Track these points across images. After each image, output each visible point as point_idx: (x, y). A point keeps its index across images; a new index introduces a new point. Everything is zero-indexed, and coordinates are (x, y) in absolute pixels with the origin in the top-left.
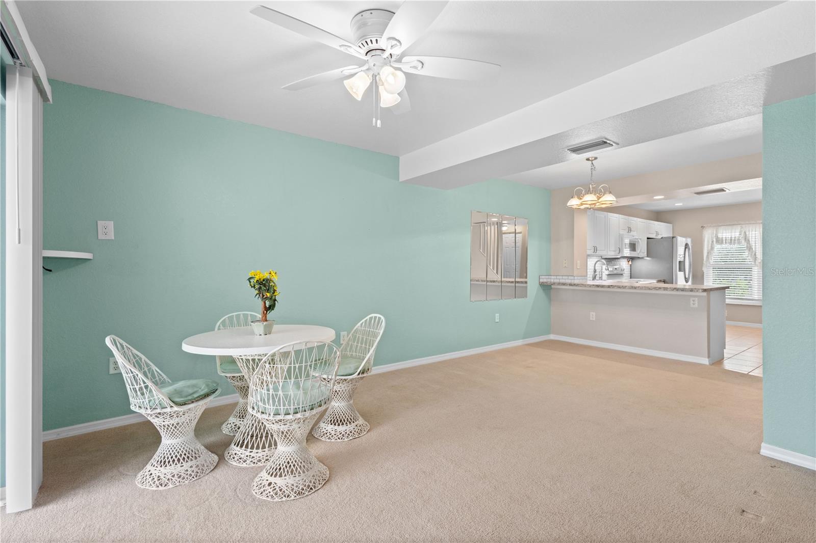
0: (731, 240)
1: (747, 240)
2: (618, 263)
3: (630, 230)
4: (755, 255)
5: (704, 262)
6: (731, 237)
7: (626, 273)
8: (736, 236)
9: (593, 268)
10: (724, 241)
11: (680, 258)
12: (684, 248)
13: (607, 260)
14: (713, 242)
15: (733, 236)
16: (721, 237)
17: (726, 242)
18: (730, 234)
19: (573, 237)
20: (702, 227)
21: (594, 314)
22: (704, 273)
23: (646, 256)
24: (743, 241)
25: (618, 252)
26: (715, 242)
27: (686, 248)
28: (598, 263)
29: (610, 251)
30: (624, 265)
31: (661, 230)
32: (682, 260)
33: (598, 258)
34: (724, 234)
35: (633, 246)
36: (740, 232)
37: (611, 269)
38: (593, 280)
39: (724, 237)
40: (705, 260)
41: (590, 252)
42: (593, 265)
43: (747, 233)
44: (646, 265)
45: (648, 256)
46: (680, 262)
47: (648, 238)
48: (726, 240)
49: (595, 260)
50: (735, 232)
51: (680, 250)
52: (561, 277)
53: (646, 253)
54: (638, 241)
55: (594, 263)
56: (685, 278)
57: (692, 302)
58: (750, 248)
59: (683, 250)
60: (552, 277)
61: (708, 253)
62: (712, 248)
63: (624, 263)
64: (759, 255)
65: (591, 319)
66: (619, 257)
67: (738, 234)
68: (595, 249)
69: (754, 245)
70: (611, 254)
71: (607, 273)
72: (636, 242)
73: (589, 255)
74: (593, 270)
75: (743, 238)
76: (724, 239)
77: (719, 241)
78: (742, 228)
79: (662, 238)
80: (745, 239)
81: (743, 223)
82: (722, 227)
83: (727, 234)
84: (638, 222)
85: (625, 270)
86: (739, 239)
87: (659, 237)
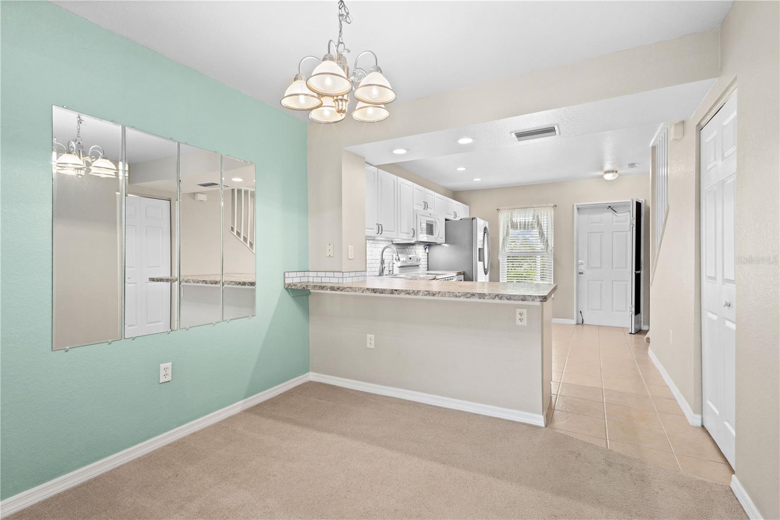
0: (525, 225)
1: (539, 225)
2: (413, 250)
3: (426, 206)
4: (547, 241)
5: (500, 250)
6: (525, 222)
7: (422, 263)
8: (530, 221)
9: (380, 258)
10: (519, 226)
11: (479, 246)
12: (483, 233)
13: (399, 247)
14: (508, 227)
15: (527, 221)
16: (515, 221)
17: (520, 227)
18: (523, 218)
19: (340, 204)
20: (497, 210)
21: (372, 336)
22: (499, 262)
23: (444, 242)
24: (536, 226)
25: (411, 234)
26: (510, 227)
27: (485, 233)
28: (386, 250)
29: (401, 232)
30: (420, 252)
31: (459, 211)
32: (481, 247)
33: (384, 242)
34: (519, 219)
35: (430, 229)
36: (534, 217)
37: (405, 259)
38: (380, 275)
39: (518, 221)
40: (500, 247)
41: (373, 233)
42: (380, 253)
43: (540, 218)
44: (443, 254)
45: (446, 243)
46: (479, 249)
47: (446, 220)
48: (520, 225)
49: (382, 245)
50: (528, 217)
51: (480, 235)
52: (323, 274)
53: (444, 239)
54: (436, 222)
55: (381, 250)
56: (485, 269)
57: (518, 317)
58: (542, 234)
59: (482, 236)
60: (311, 274)
61: (503, 239)
62: (507, 234)
63: (421, 251)
64: (551, 243)
65: (369, 346)
66: (413, 242)
67: (532, 218)
68: (380, 229)
69: (546, 230)
70: (403, 238)
71: (399, 264)
72: (433, 222)
73: (368, 238)
74: (379, 261)
75: (536, 222)
76: (519, 224)
77: (514, 226)
78: (535, 210)
79: (461, 219)
80: (538, 224)
81: (535, 206)
82: (516, 210)
83: (522, 218)
84: (435, 198)
85: (422, 260)
86: (532, 224)
87: (458, 219)
